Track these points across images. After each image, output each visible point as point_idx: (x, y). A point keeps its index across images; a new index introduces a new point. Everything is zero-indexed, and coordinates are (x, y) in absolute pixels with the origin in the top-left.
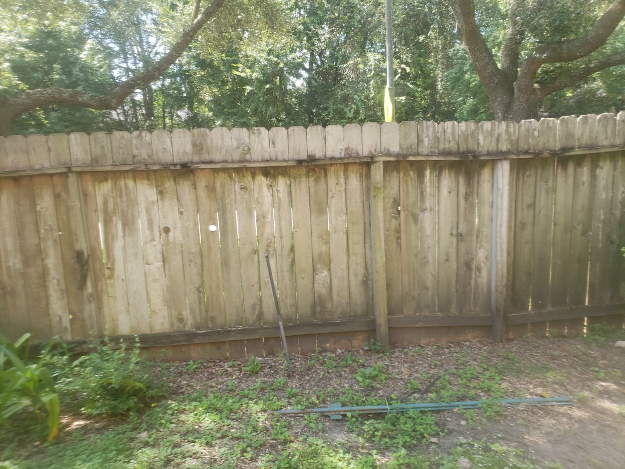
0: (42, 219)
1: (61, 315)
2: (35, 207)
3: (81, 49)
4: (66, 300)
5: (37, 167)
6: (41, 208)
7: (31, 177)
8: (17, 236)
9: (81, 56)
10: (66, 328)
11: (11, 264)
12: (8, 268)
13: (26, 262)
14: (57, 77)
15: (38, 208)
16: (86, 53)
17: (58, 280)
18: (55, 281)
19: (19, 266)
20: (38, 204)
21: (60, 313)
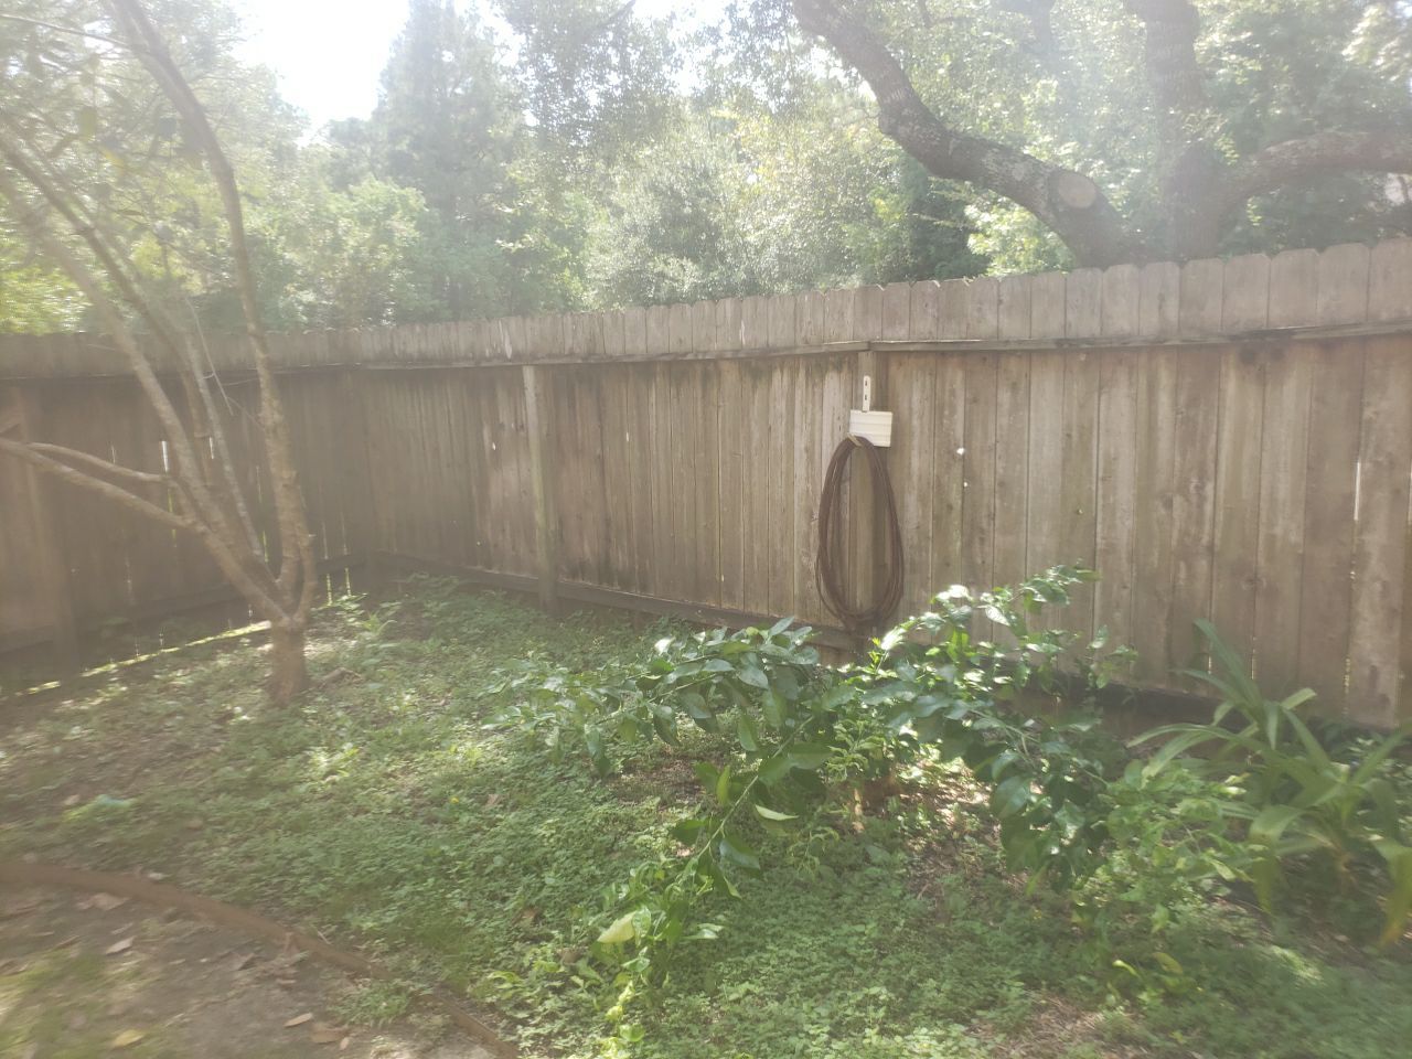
0: (1373, 438)
1: (1376, 664)
2: (1361, 410)
3: (1344, 35)
4: (1396, 635)
5: (1384, 316)
6: (1376, 413)
7: (1365, 340)
8: (1305, 471)
9: (1344, 53)
10: (1384, 700)
11: (1278, 531)
12: (1271, 539)
13: (1314, 530)
14: (1278, 112)
15: (1368, 413)
16: (1359, 41)
17: (1385, 585)
18: (1378, 586)
19: (1295, 537)
20: (1369, 404)
21: (1375, 660)
